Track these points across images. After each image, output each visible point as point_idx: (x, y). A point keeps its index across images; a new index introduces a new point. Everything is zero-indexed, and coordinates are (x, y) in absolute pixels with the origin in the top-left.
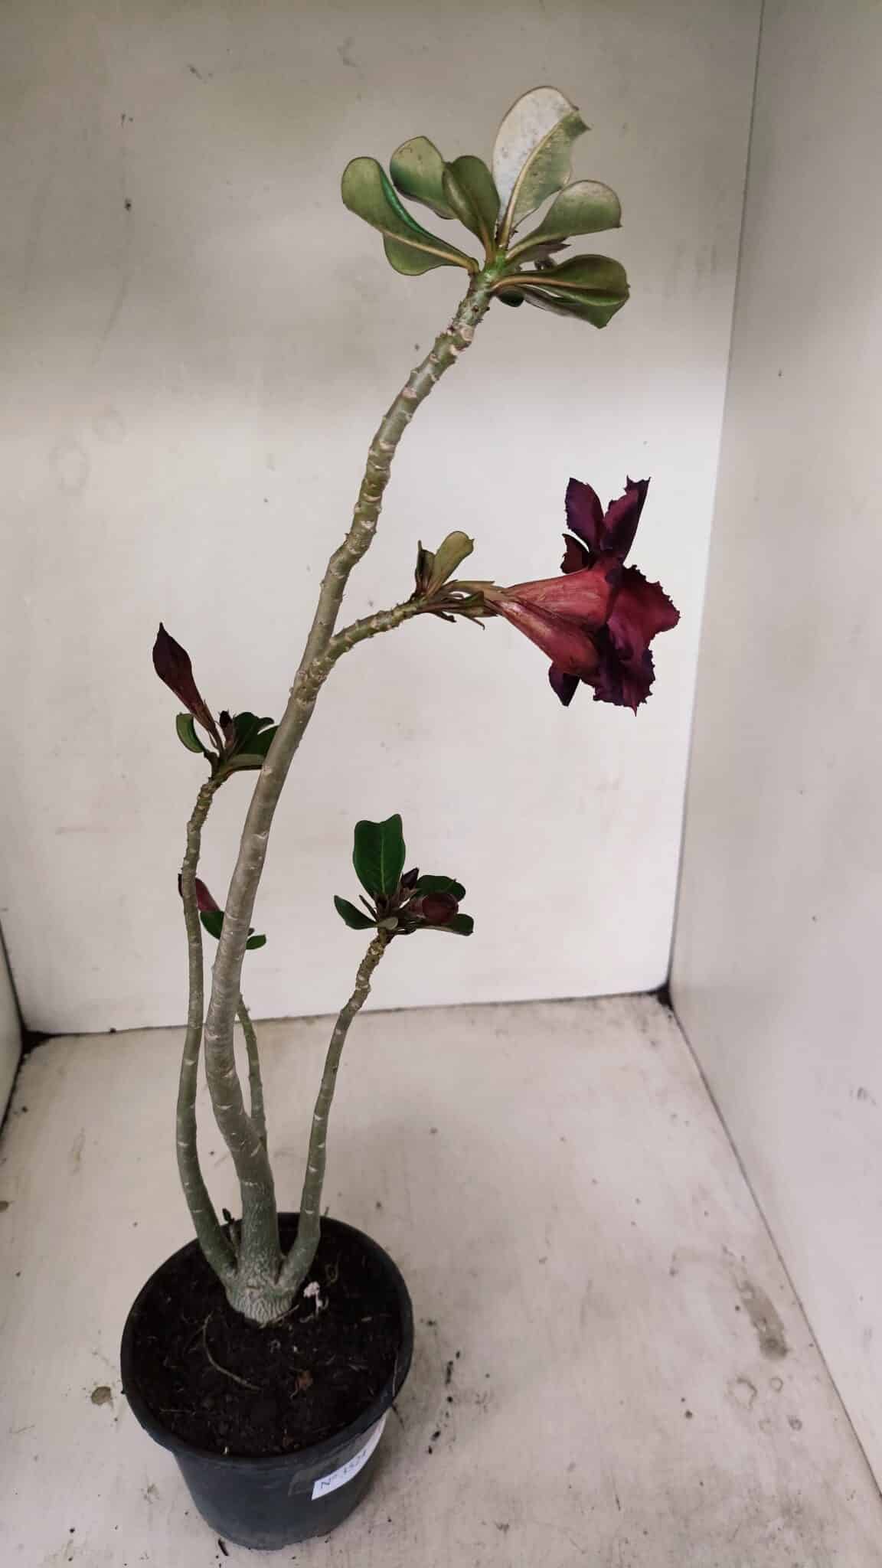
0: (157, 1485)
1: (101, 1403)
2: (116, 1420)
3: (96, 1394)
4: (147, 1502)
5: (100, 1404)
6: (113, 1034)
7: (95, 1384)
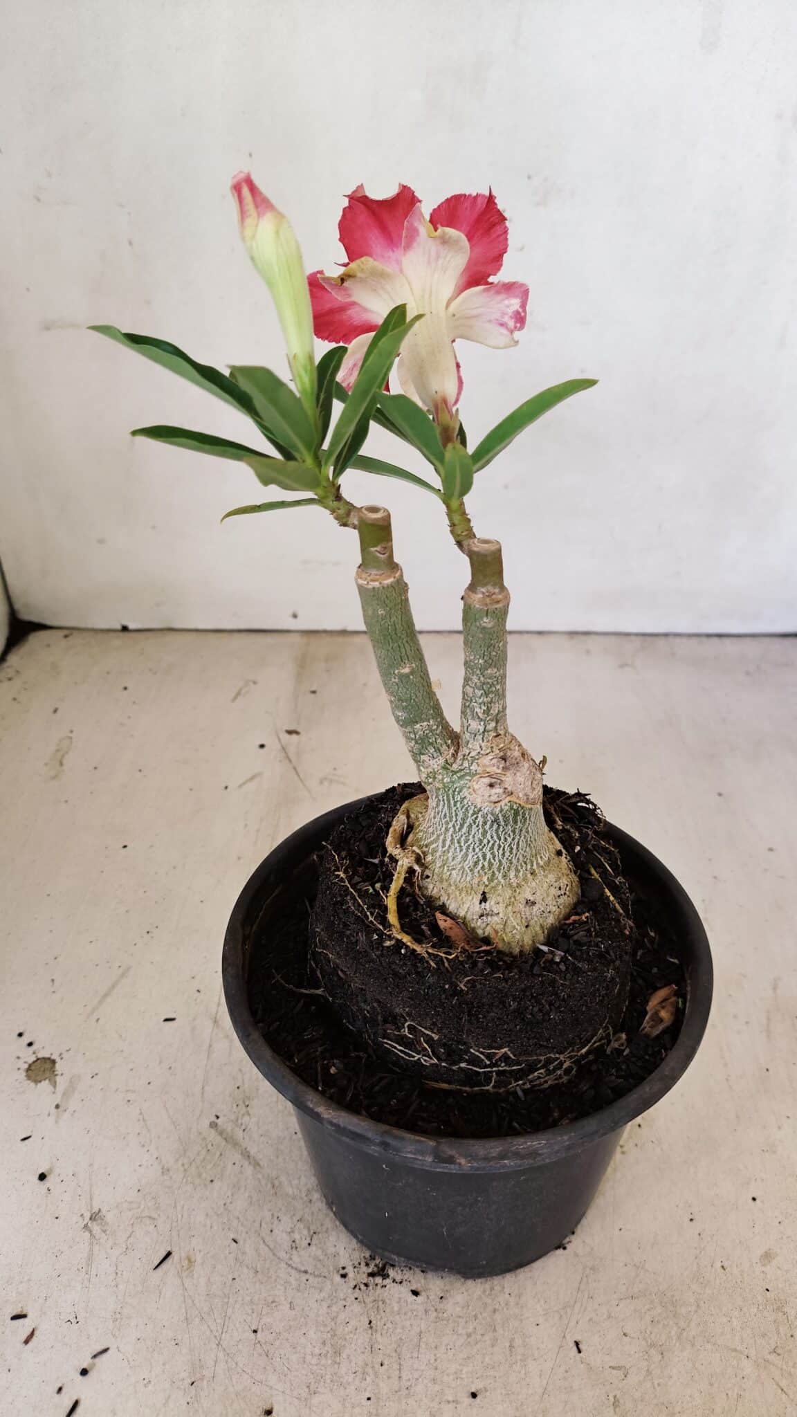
0: (104, 1212)
1: (40, 1081)
2: (57, 1107)
3: (33, 1068)
4: (87, 1234)
5: (37, 1082)
6: (126, 634)
7: (34, 1053)
